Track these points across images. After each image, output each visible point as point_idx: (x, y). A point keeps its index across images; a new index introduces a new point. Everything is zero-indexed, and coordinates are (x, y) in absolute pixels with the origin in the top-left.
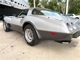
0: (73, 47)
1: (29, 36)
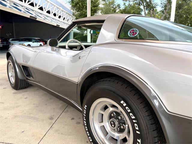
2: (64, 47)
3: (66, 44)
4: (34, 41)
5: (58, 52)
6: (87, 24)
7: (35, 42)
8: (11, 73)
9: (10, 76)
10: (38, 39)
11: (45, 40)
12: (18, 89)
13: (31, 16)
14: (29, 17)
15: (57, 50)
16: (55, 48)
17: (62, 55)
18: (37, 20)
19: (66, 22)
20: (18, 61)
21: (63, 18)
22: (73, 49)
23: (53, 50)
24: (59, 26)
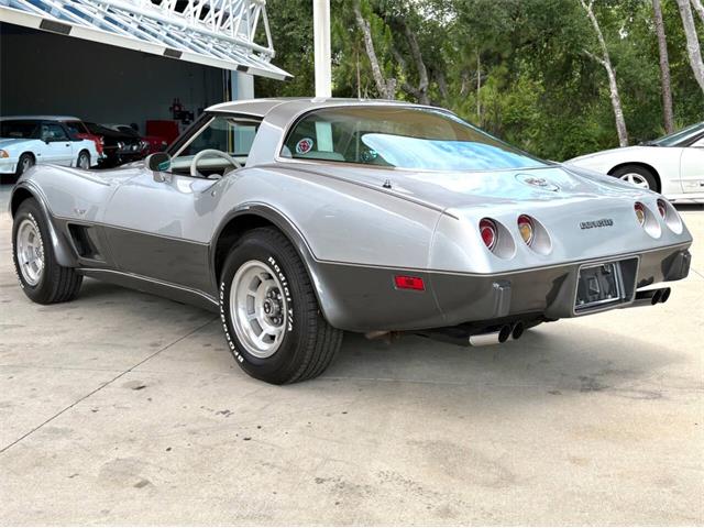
0: (579, 394)
1: (261, 315)
2: (185, 172)
3: (192, 162)
4: (52, 134)
5: (171, 184)
6: (235, 119)
7: (57, 139)
8: (26, 253)
9: (21, 263)
10: (69, 124)
11: (107, 126)
12: (51, 299)
13: (45, 22)
14: (36, 25)
15: (169, 180)
16: (162, 175)
17: (181, 192)
18: (72, 34)
19: (215, 29)
20: (58, 214)
21: (199, 8)
22: (211, 177)
23: (157, 179)
24: (179, 54)
